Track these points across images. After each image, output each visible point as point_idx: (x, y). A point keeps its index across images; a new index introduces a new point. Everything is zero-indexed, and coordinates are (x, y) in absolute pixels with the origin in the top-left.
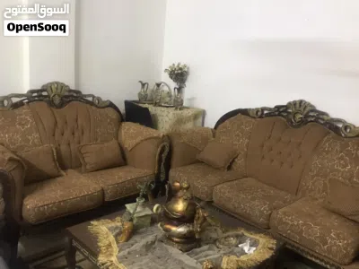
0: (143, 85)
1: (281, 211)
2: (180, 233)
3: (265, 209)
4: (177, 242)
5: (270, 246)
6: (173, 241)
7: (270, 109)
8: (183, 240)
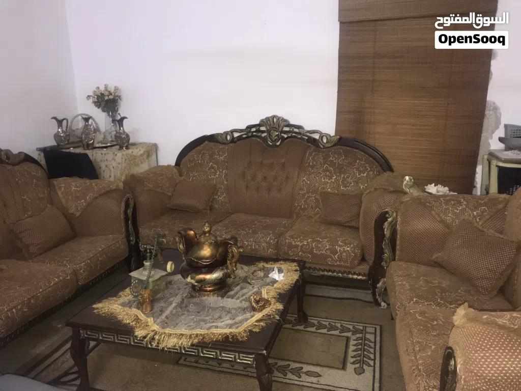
0: (60, 122)
1: (287, 235)
2: (216, 279)
3: (270, 238)
4: (210, 291)
5: (294, 268)
6: (206, 291)
7: (241, 131)
8: (217, 287)
